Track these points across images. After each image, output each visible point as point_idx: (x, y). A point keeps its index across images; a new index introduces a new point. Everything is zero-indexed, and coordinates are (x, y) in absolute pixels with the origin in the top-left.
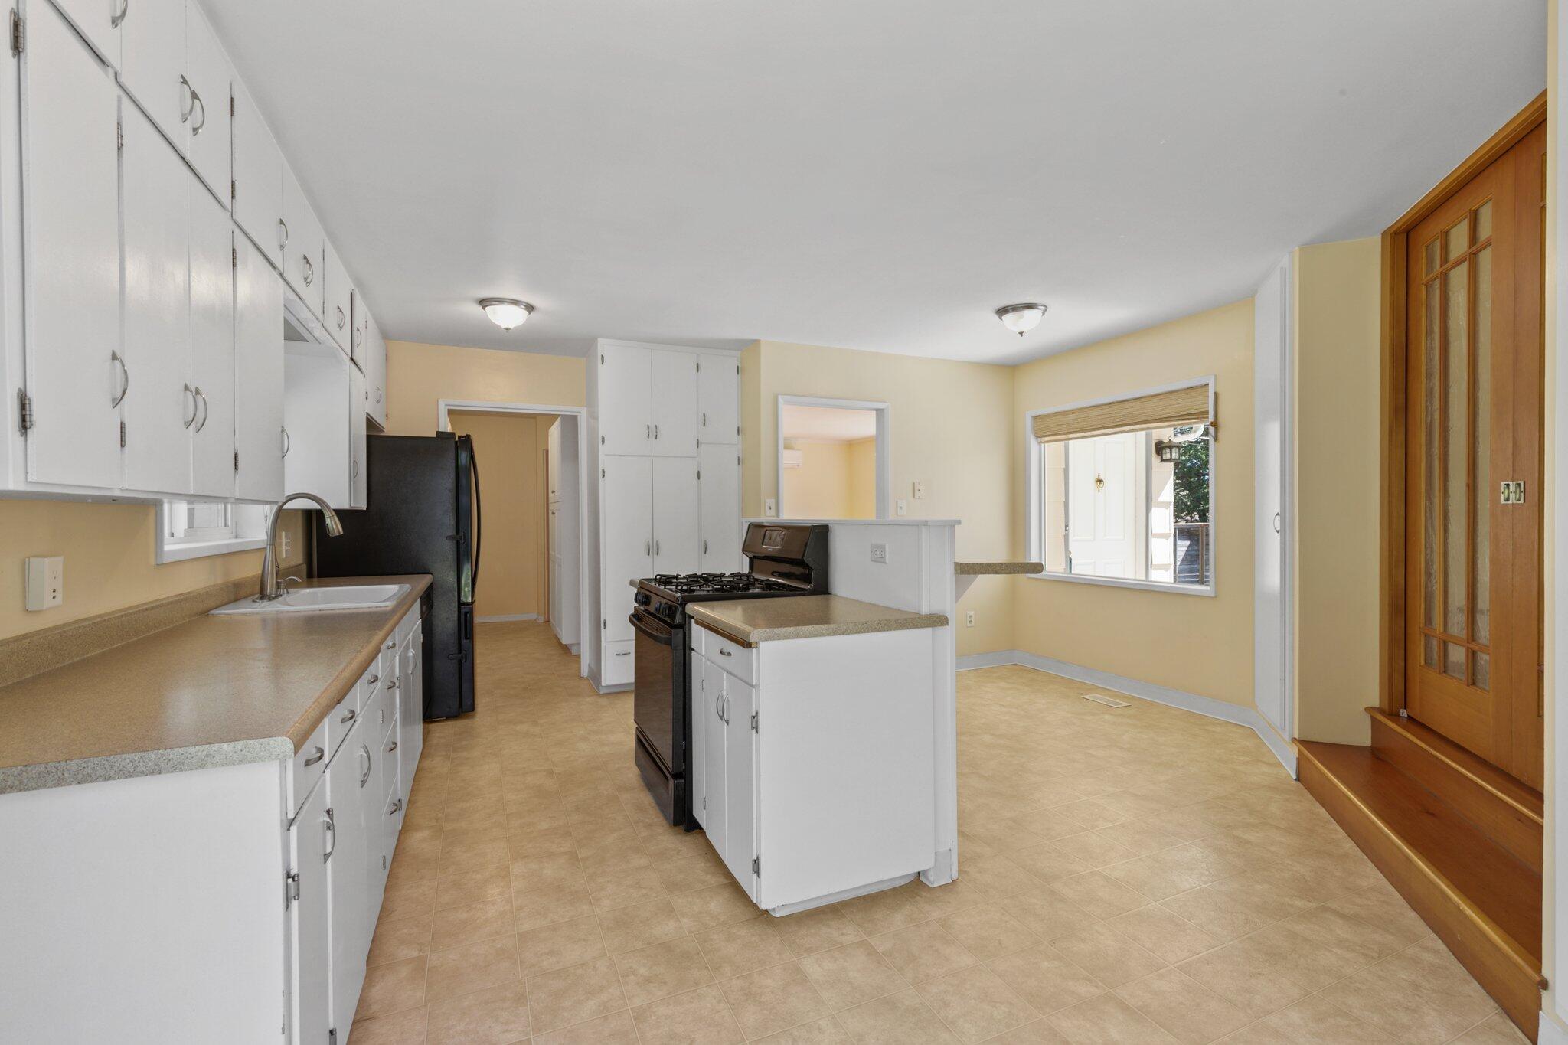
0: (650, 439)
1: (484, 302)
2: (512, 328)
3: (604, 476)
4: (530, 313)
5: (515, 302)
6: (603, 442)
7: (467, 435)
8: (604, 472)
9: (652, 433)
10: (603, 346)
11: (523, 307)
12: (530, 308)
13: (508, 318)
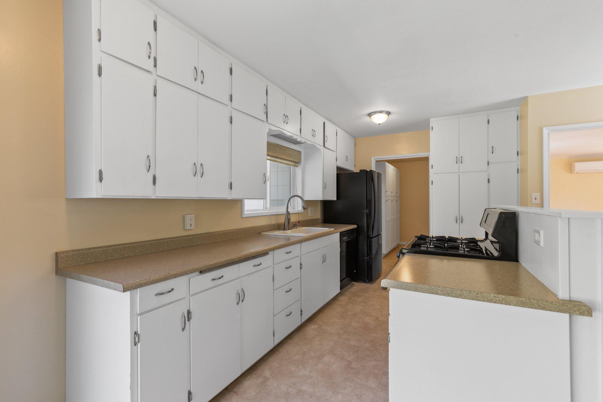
0: (458, 164)
1: (370, 115)
2: (381, 123)
3: (432, 184)
4: (388, 115)
5: (381, 112)
6: (432, 168)
7: (370, 170)
8: (432, 182)
9: (459, 160)
10: (433, 122)
11: (385, 113)
12: (388, 113)
13: (379, 119)
